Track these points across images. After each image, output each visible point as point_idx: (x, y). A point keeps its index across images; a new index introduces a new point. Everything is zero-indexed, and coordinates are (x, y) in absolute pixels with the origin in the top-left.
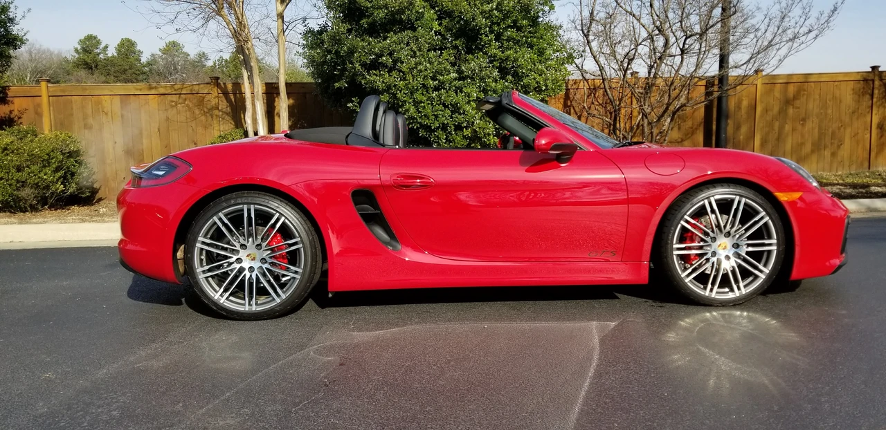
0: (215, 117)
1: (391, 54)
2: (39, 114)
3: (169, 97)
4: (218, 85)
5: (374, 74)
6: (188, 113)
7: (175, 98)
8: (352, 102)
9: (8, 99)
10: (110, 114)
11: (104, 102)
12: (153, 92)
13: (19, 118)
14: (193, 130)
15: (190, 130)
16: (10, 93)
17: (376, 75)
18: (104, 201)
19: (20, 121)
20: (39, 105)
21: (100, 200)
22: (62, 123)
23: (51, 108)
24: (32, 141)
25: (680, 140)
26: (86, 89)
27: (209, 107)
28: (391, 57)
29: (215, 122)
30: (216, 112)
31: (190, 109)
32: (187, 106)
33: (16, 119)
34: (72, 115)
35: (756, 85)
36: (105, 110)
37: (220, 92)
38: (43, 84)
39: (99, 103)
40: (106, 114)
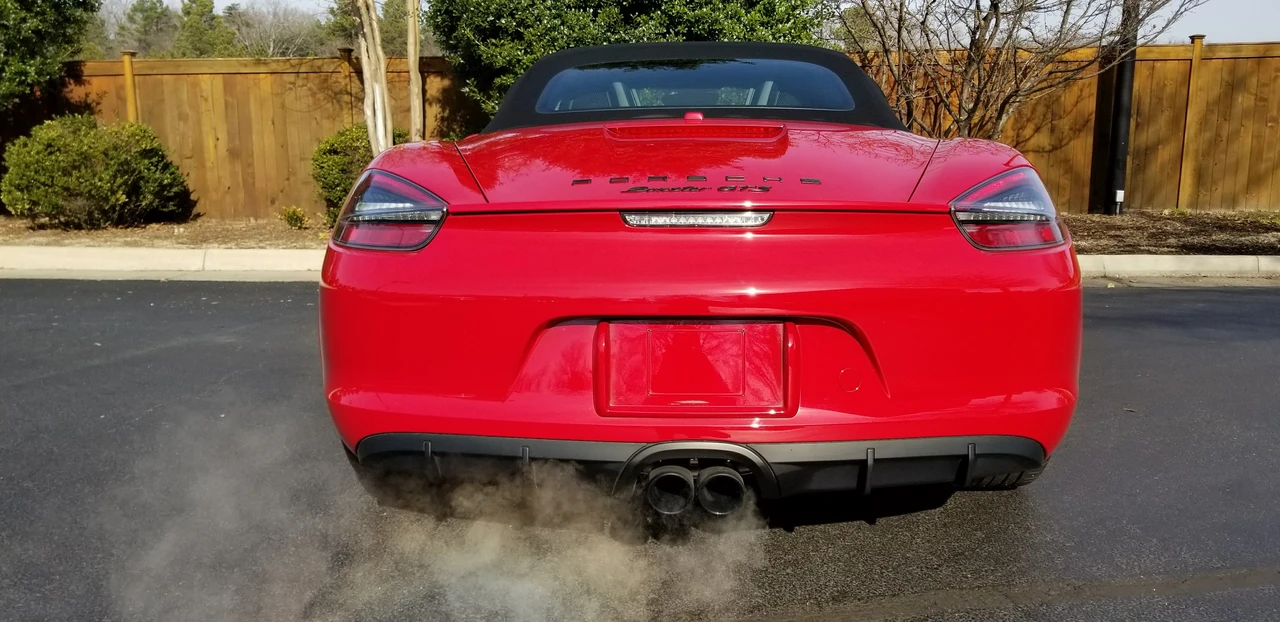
0: (344, 104)
1: (512, 15)
2: (122, 99)
3: (285, 76)
4: (349, 61)
5: (493, 44)
6: (310, 98)
7: (292, 78)
8: (467, 85)
9: (84, 78)
10: (210, 100)
11: (203, 84)
12: (263, 69)
13: (98, 104)
14: (317, 123)
15: (314, 123)
16: (87, 70)
17: (497, 46)
18: (203, 218)
19: (99, 107)
20: (122, 87)
21: (198, 215)
22: (152, 111)
23: (137, 91)
24: (85, 135)
25: (1048, 148)
26: (179, 66)
27: (337, 90)
28: (513, 17)
29: (345, 111)
30: (346, 98)
31: (313, 95)
32: (310, 89)
33: (94, 104)
34: (163, 100)
35: (1191, 60)
36: (204, 94)
37: (352, 70)
38: (127, 58)
39: (195, 85)
40: (206, 100)
